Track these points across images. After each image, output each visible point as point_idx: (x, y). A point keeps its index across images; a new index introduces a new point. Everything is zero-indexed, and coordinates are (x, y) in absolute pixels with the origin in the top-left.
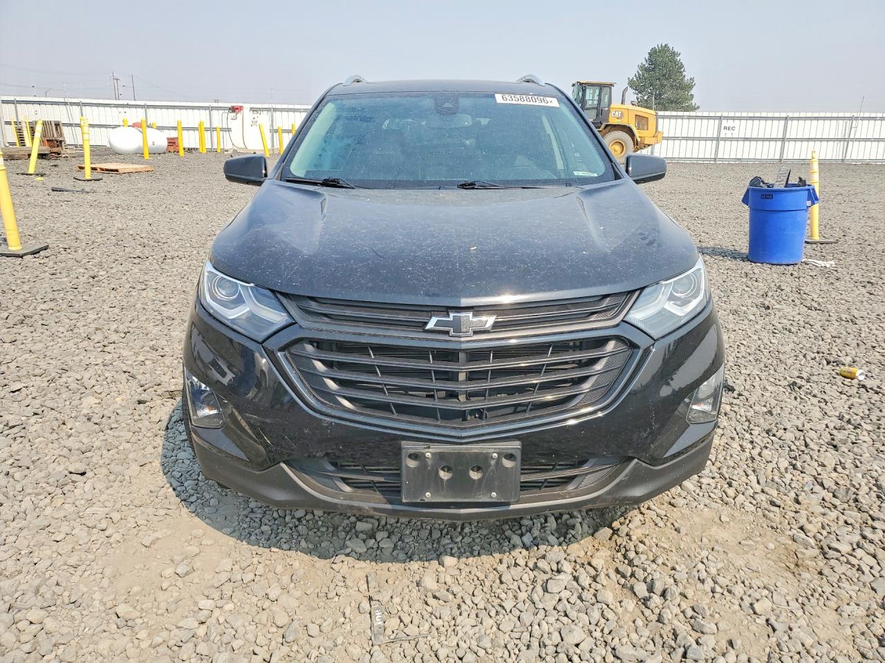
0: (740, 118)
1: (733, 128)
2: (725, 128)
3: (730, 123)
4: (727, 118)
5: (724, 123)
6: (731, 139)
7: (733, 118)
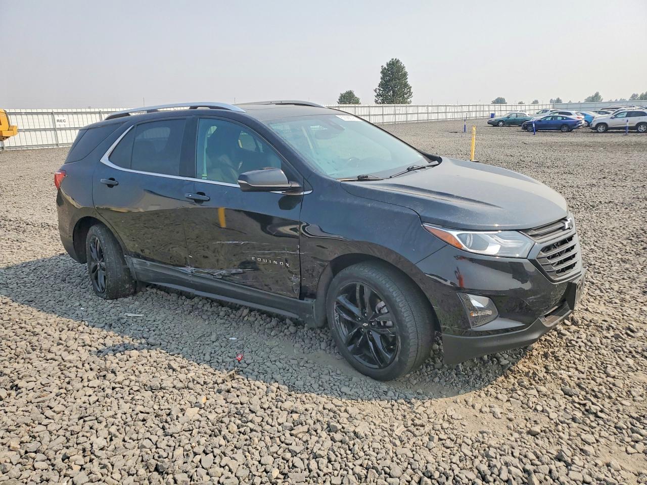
0: (67, 113)
1: (64, 121)
2: (58, 121)
3: (61, 117)
4: (58, 113)
5: (57, 117)
6: (65, 129)
7: (62, 113)
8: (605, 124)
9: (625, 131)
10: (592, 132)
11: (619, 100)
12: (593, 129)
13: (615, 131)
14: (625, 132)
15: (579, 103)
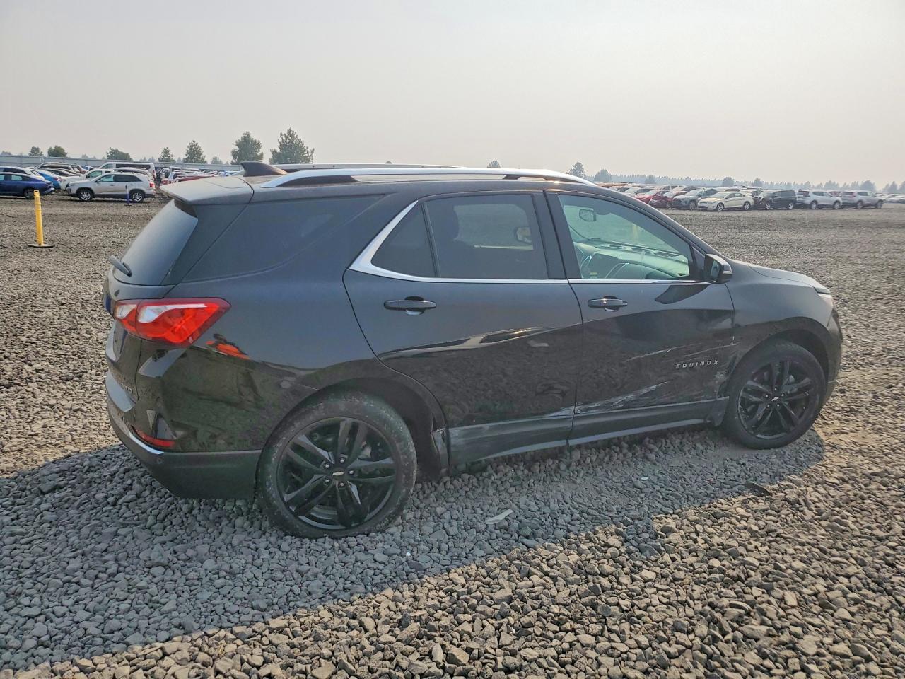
8: (89, 190)
9: (126, 200)
10: (70, 200)
11: (147, 159)
12: (72, 196)
13: (111, 199)
14: (126, 202)
15: (20, 157)
